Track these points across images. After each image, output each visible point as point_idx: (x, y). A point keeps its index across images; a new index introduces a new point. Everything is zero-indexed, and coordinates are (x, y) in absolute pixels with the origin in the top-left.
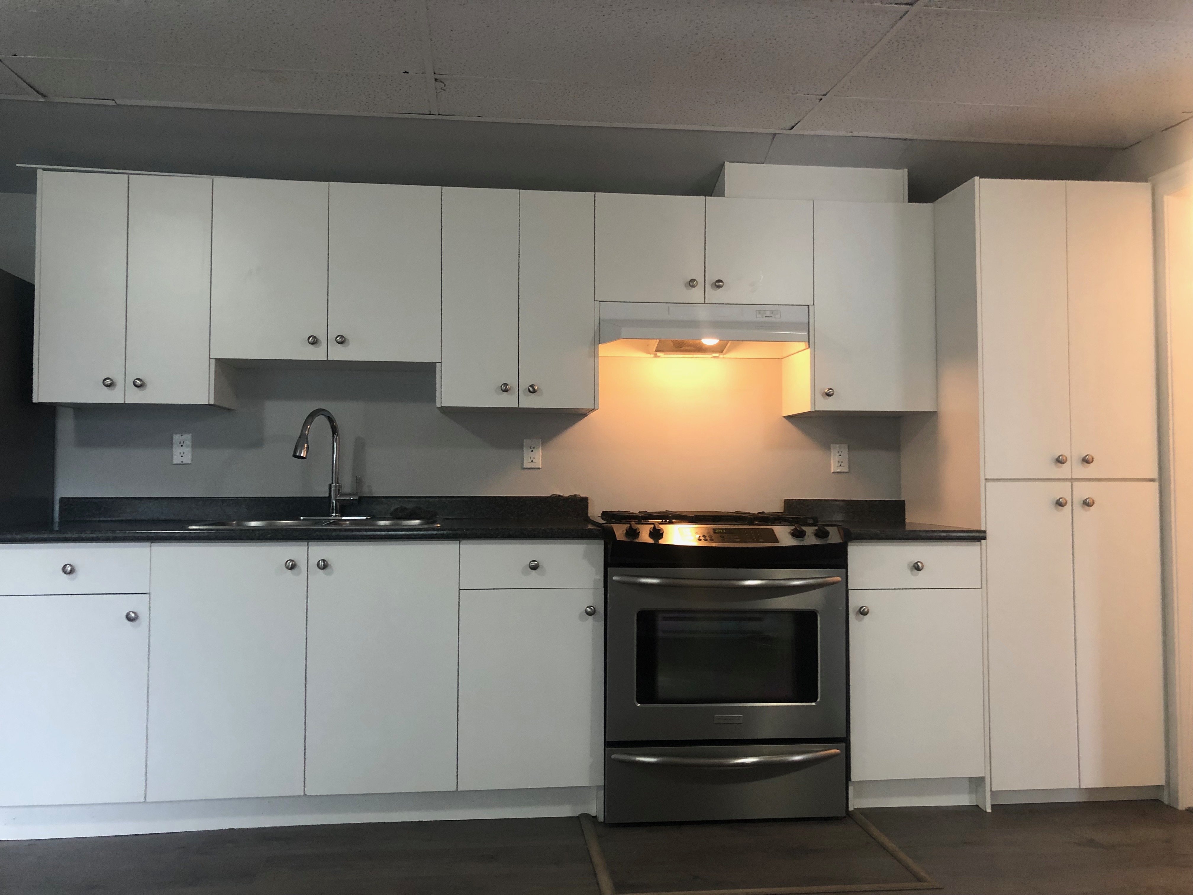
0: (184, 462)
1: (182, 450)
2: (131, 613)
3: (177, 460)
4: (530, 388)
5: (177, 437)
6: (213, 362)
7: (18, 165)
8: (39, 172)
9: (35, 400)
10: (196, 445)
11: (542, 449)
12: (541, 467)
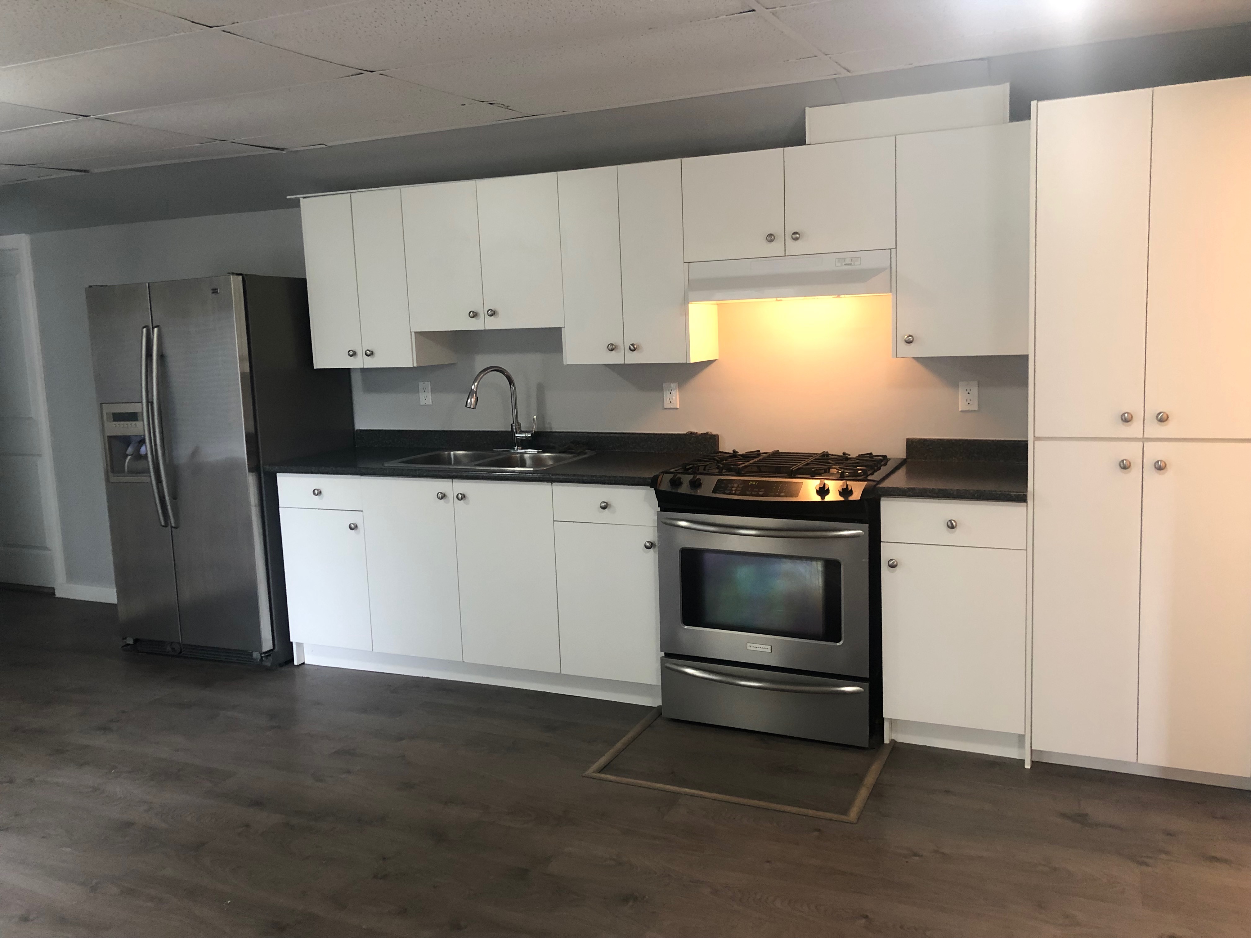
0: (427, 404)
1: (424, 394)
2: (352, 524)
3: (423, 402)
4: (631, 346)
5: (421, 384)
6: (413, 334)
7: (288, 197)
8: (301, 199)
9: (315, 368)
10: (433, 391)
11: (679, 390)
12: (678, 407)
